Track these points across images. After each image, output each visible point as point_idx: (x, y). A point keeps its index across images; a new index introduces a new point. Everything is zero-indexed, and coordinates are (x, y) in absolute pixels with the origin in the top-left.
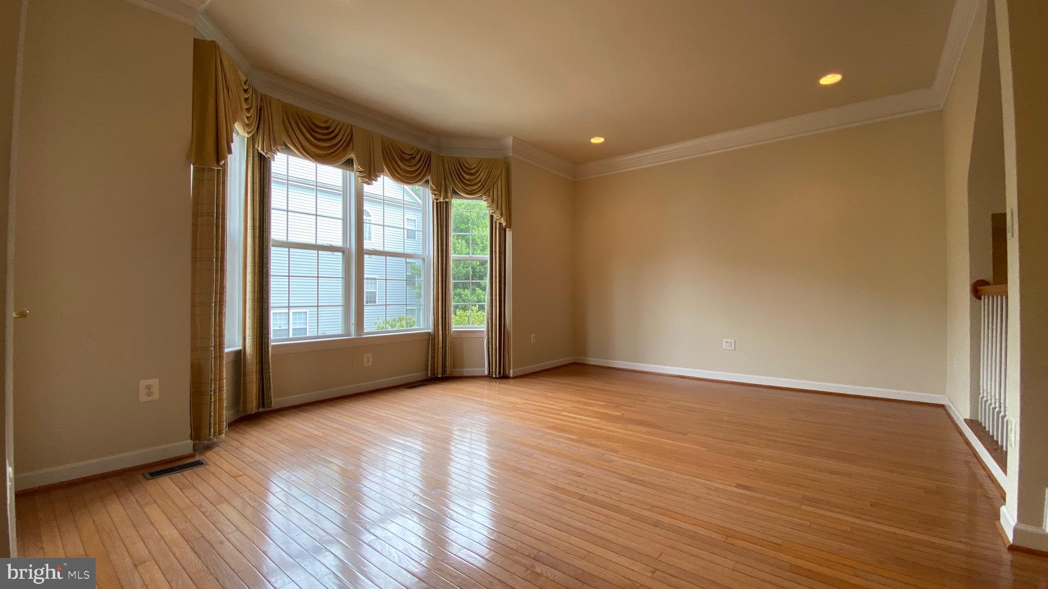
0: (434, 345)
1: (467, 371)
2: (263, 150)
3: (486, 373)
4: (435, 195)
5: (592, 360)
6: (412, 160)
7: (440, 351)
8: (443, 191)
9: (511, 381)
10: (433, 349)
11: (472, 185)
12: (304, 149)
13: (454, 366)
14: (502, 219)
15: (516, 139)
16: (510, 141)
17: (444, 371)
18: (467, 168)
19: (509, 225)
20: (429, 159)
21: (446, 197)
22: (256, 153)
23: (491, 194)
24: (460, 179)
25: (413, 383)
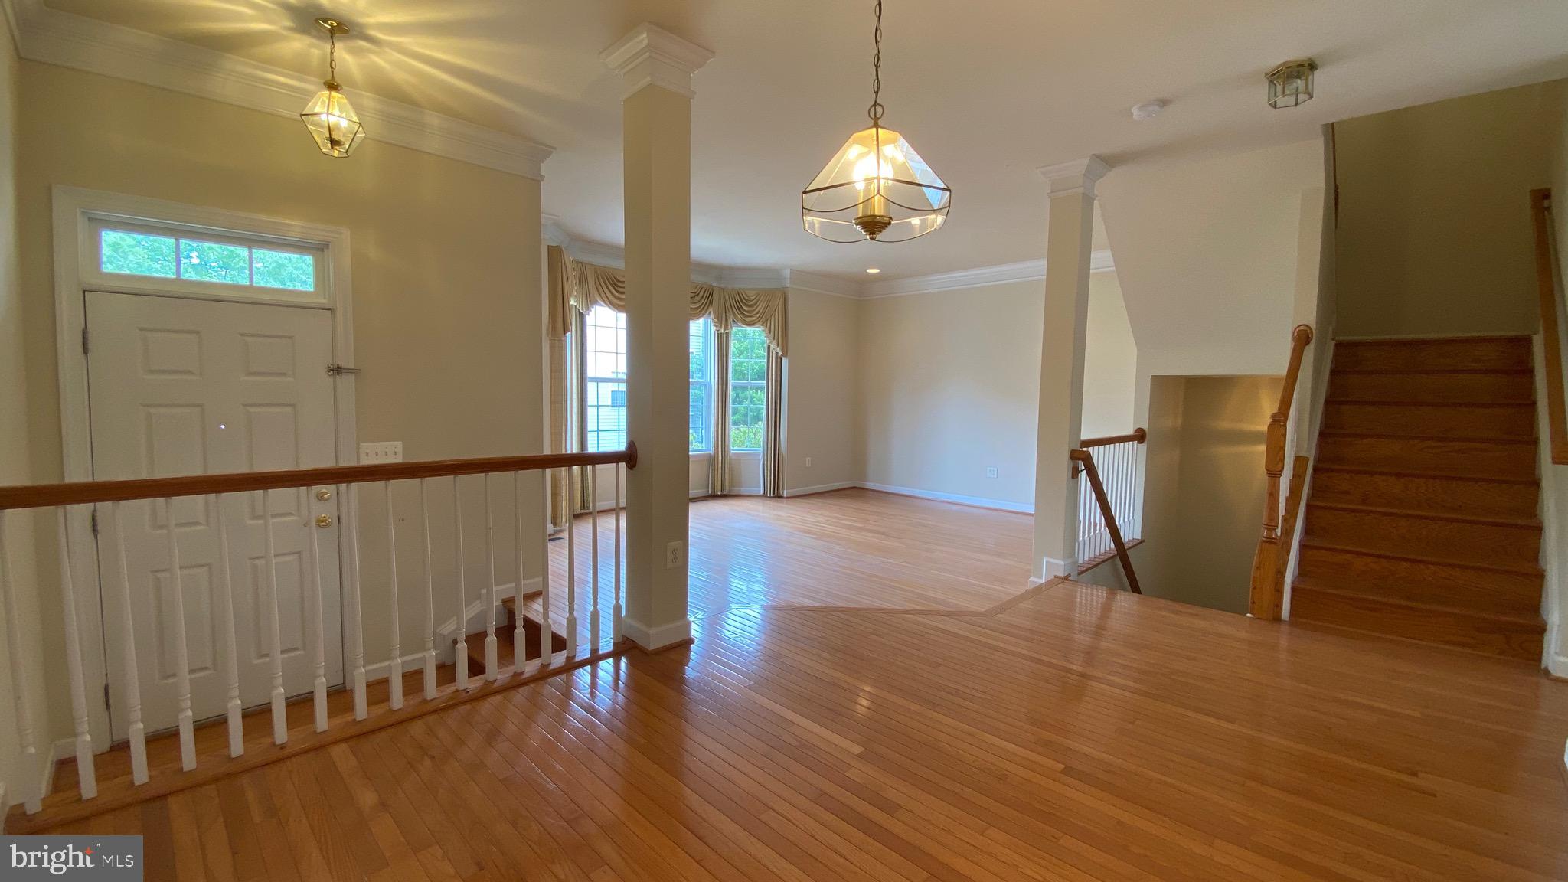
0: (714, 465)
1: (744, 491)
2: (583, 310)
3: (762, 493)
4: (716, 326)
5: (870, 485)
6: (696, 298)
7: (720, 471)
8: (724, 322)
9: (785, 501)
10: (714, 470)
11: (751, 317)
12: (610, 303)
13: (732, 485)
14: (778, 349)
15: (794, 271)
16: (787, 273)
17: (723, 489)
18: (746, 300)
19: (785, 352)
20: (711, 293)
21: (726, 327)
22: (578, 313)
23: (768, 324)
24: (739, 309)
25: (699, 498)
